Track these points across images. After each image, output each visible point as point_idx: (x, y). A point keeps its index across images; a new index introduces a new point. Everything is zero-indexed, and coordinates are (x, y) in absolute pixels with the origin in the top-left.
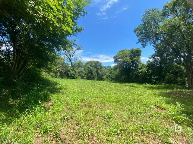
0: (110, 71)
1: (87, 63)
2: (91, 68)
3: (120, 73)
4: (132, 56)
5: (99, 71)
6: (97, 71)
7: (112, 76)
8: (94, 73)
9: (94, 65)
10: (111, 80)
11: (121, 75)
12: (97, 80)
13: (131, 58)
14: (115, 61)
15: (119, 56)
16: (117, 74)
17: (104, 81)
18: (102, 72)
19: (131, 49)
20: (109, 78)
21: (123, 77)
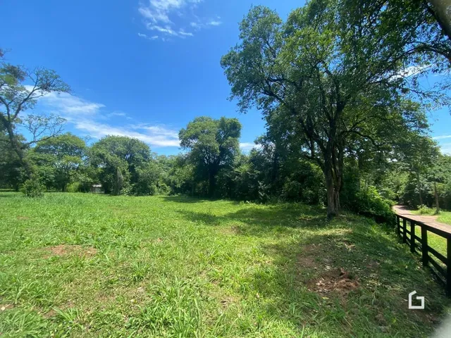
0: (171, 169)
1: (102, 143)
2: (109, 157)
3: (194, 176)
4: (223, 136)
5: (137, 169)
6: (131, 169)
7: (174, 182)
8: (119, 172)
9: (121, 148)
10: (172, 193)
11: (197, 180)
12: (132, 193)
13: (220, 141)
14: (182, 144)
15: (192, 132)
16: (188, 177)
17: (152, 195)
18: (145, 171)
19: (220, 119)
20: (168, 188)
21: (200, 184)
